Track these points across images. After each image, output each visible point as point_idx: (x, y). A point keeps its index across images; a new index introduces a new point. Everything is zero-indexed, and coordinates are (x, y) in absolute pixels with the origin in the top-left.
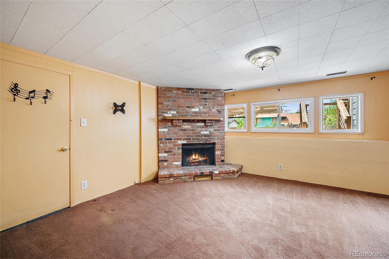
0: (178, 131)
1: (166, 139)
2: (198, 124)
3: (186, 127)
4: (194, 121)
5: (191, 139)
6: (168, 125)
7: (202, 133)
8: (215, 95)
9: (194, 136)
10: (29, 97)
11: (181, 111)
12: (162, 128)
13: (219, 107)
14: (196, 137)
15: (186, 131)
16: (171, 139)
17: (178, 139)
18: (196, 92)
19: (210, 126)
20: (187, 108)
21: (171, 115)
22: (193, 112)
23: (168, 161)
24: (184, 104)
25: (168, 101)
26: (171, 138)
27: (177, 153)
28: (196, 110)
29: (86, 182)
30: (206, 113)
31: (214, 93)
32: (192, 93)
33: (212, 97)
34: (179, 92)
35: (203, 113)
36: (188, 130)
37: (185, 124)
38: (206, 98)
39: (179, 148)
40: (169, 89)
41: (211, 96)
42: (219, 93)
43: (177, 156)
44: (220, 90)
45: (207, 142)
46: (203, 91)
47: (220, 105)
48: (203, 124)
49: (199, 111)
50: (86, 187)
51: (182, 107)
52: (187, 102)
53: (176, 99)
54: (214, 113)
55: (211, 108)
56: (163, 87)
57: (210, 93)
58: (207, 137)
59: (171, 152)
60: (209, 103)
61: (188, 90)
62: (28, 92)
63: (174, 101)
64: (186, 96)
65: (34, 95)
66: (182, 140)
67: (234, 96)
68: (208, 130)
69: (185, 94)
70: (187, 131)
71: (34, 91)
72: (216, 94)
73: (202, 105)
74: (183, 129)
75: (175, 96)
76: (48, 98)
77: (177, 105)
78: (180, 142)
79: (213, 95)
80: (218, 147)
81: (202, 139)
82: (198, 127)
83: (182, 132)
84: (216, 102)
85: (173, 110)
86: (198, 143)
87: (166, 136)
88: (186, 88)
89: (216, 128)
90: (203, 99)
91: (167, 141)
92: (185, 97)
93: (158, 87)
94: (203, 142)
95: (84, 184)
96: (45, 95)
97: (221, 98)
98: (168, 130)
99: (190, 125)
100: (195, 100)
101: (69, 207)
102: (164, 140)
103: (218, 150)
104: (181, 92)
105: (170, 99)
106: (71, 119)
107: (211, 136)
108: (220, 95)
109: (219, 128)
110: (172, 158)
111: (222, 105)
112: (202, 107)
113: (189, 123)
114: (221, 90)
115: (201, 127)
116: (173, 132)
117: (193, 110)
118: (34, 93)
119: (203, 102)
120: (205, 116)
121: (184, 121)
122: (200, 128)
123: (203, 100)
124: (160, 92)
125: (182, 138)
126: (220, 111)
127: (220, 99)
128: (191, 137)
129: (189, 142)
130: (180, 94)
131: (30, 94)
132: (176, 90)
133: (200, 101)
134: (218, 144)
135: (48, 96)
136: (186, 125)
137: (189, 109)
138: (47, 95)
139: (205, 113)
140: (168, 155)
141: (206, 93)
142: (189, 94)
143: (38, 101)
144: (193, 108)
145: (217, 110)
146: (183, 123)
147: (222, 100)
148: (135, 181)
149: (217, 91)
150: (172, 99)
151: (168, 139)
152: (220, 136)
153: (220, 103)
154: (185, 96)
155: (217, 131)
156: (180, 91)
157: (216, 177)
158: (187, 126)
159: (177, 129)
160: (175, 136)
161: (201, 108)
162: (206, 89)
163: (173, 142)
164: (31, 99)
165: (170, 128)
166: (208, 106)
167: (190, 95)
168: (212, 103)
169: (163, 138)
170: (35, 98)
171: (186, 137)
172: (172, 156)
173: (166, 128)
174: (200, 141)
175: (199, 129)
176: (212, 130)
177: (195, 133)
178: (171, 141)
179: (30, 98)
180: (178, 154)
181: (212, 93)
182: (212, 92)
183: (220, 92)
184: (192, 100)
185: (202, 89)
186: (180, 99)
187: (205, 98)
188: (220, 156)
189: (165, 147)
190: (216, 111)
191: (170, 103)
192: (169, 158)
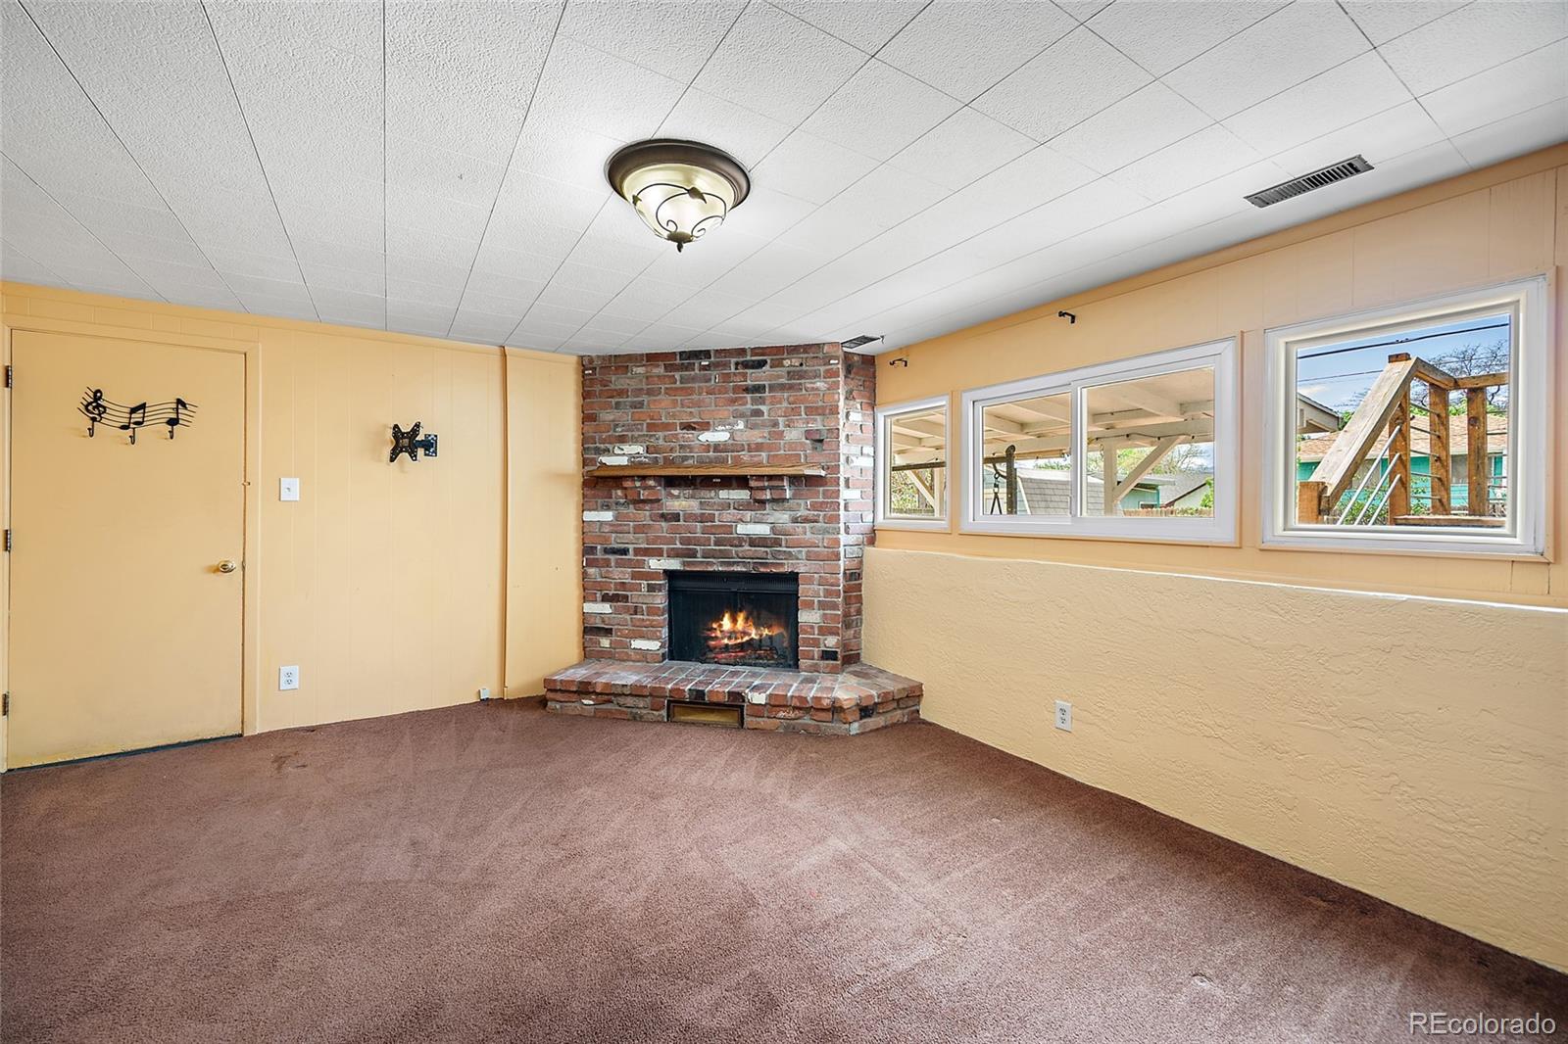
0: (651, 523)
1: (606, 551)
2: (724, 494)
3: (680, 505)
4: (708, 482)
5: (699, 556)
6: (614, 500)
7: (742, 529)
8: (799, 371)
9: (707, 542)
10: (130, 423)
11: (661, 442)
12: (595, 507)
13: (816, 420)
14: (717, 548)
15: (679, 521)
16: (625, 552)
17: (648, 552)
18: (717, 365)
19: (773, 500)
20: (685, 431)
21: (624, 461)
22: (707, 447)
23: (616, 633)
24: (674, 416)
25: (616, 408)
26: (626, 545)
27: (644, 606)
28: (719, 436)
29: (295, 669)
30: (759, 447)
31: (793, 360)
32: (704, 368)
33: (783, 381)
34: (656, 371)
35: (746, 447)
36: (690, 517)
37: (676, 492)
38: (759, 386)
39: (651, 588)
40: (621, 363)
41: (779, 377)
42: (815, 361)
43: (645, 617)
44: (818, 346)
45: (762, 570)
46: (748, 358)
47: (820, 411)
48: (743, 495)
49: (731, 442)
50: (296, 684)
51: (666, 427)
52: (683, 406)
53: (645, 398)
54: (792, 445)
55: (781, 428)
56: (598, 357)
57: (778, 364)
58: (763, 549)
59: (626, 598)
60: (772, 403)
61: (689, 358)
62: (128, 410)
63: (636, 408)
64: (681, 383)
65: (144, 417)
66: (665, 555)
67: (906, 365)
68: (765, 517)
69: (677, 376)
70: (682, 523)
71: (143, 406)
72: (801, 365)
73: (742, 416)
74: (668, 514)
75: (640, 387)
76: (180, 422)
77: (648, 421)
78: (655, 564)
79: (789, 373)
80: (810, 594)
81: (740, 555)
82: (726, 506)
83: (663, 524)
84: (801, 398)
85: (635, 440)
86: (725, 572)
87: (607, 539)
88: (680, 353)
89: (802, 512)
90: (747, 390)
91: (612, 558)
92: (677, 389)
93: (582, 357)
94: (744, 569)
95: (289, 674)
96: (174, 416)
97: (825, 382)
98: (616, 518)
99: (693, 497)
100: (713, 396)
101: (241, 735)
102: (599, 555)
103: (810, 605)
104: (660, 370)
105: (621, 400)
106: (248, 480)
107: (780, 546)
108: (822, 369)
109: (816, 513)
110: (629, 622)
111: (828, 411)
112: (741, 425)
113: (688, 492)
114: (826, 347)
115: (740, 506)
116: (631, 524)
117: (707, 437)
118: (142, 411)
119: (746, 404)
120: (756, 459)
121: (671, 482)
122: (735, 509)
123: (749, 396)
124: (590, 374)
125: (665, 547)
126: (818, 438)
127: (818, 384)
128: (698, 548)
129: (689, 564)
130: (659, 377)
131: (133, 416)
132: (644, 363)
133: (733, 401)
134: (810, 581)
135: (180, 416)
136: (678, 497)
137: (689, 435)
138: (178, 413)
139: (753, 446)
140: (616, 611)
141: (761, 364)
142: (693, 373)
143: (153, 432)
144: (708, 430)
145: (808, 434)
146: (668, 489)
147: (829, 389)
148: (479, 691)
149: (807, 353)
150: (629, 399)
151: (614, 551)
152: (820, 545)
153: (820, 404)
154: (678, 383)
155: (807, 525)
156: (658, 366)
157: (756, 716)
158: (684, 503)
159: (648, 513)
160: (638, 539)
161: (736, 428)
162: (759, 348)
163: (629, 564)
164: (134, 429)
165: (623, 510)
166: (766, 416)
167: (693, 379)
168: (785, 404)
169: (599, 547)
170: (145, 424)
171: (679, 546)
172: (628, 617)
173: (608, 508)
174: (735, 562)
175: (729, 515)
176: (782, 517)
177: (714, 531)
178: (624, 557)
179: (132, 426)
180: (652, 611)
181: (787, 363)
182: (785, 356)
183: (820, 355)
184: (701, 397)
185: (742, 351)
186: (658, 398)
187: (754, 386)
188: (819, 631)
189: (604, 580)
190: (804, 440)
191: (625, 416)
192: (616, 622)
